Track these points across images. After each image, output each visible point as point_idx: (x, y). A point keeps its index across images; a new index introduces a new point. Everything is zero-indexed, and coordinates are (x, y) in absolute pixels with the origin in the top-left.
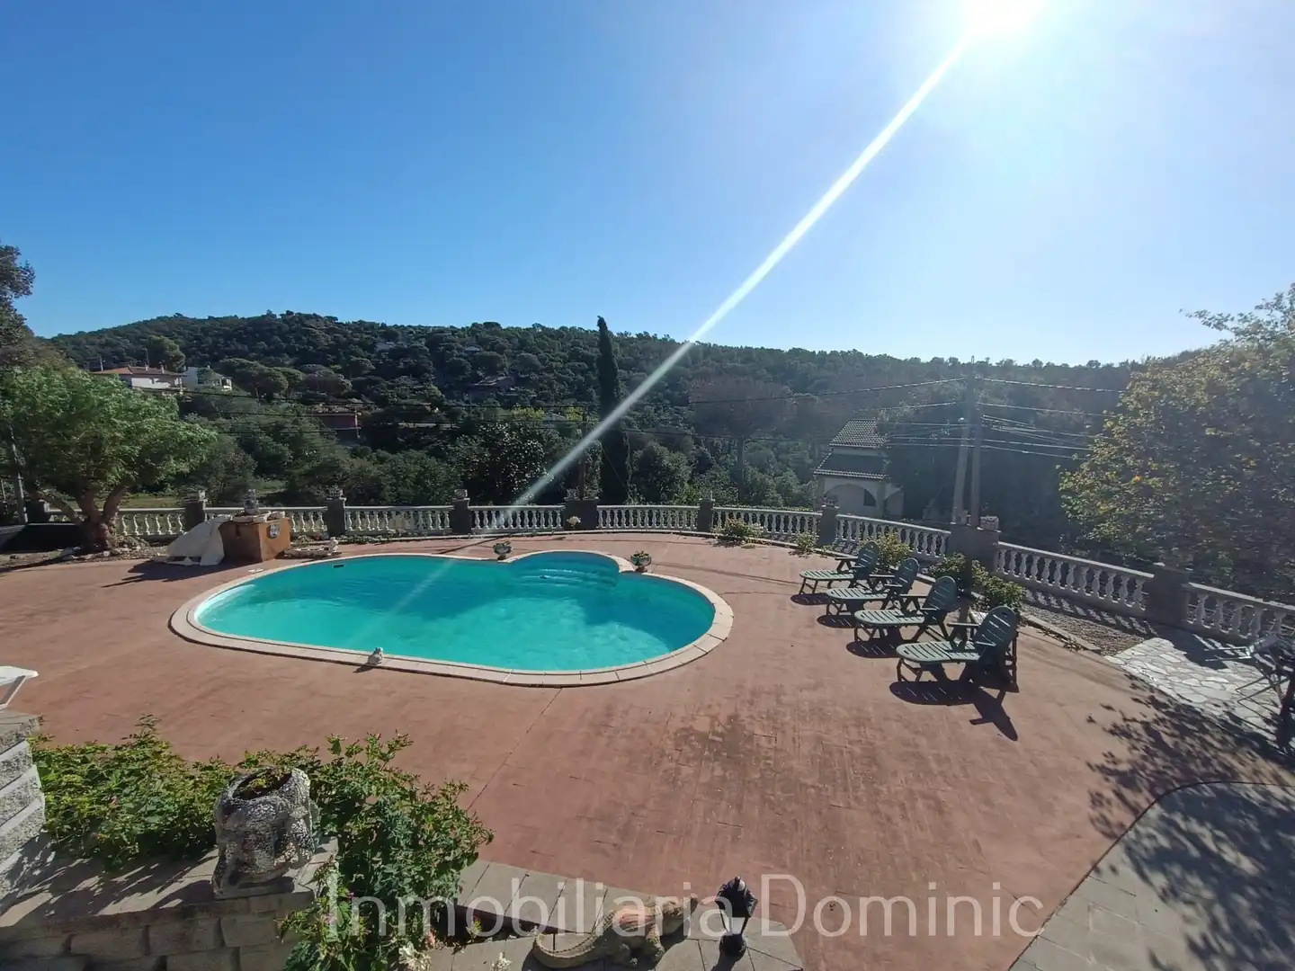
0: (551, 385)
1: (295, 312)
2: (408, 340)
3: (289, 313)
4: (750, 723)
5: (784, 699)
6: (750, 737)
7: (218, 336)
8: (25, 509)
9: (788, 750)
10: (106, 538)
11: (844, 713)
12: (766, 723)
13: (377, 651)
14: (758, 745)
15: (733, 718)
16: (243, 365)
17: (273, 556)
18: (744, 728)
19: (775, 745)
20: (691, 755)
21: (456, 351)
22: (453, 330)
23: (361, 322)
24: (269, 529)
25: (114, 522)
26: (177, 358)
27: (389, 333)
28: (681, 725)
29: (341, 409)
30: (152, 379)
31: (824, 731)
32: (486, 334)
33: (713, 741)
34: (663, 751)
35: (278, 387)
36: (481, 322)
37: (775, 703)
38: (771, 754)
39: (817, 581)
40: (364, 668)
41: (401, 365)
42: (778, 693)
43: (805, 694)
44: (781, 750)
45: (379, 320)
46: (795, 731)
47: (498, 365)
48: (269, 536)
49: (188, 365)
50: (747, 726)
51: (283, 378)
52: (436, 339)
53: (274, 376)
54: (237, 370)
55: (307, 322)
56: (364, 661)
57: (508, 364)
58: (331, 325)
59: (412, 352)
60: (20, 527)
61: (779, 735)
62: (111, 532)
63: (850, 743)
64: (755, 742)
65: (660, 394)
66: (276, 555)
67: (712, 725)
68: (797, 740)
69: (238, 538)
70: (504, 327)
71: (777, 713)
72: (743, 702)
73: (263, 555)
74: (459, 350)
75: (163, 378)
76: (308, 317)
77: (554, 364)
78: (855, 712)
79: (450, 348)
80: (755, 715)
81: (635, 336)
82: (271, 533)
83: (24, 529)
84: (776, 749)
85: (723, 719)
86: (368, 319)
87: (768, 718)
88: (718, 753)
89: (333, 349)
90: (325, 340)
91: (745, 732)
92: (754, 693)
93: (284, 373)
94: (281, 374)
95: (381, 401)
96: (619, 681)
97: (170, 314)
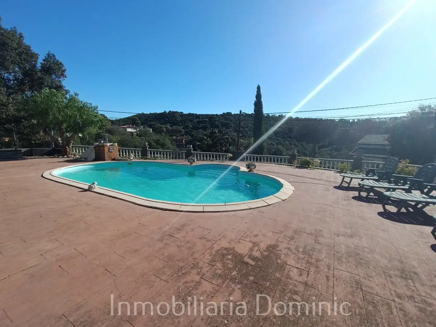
0: (247, 132)
1: (172, 111)
2: (203, 119)
3: (170, 111)
4: (286, 255)
5: (321, 240)
6: (282, 267)
7: (151, 118)
8: (53, 143)
9: (320, 287)
10: (67, 152)
11: (384, 262)
12: (301, 256)
13: (94, 183)
14: (288, 275)
15: (272, 248)
16: (154, 125)
17: (110, 159)
18: (278, 257)
19: (306, 279)
20: (219, 272)
21: (217, 122)
22: (217, 115)
23: (190, 113)
24: (109, 149)
25: (70, 147)
26: (139, 123)
27: (197, 116)
28: (226, 245)
29: (180, 138)
30: (132, 129)
31: (362, 275)
32: (227, 116)
33: (247, 263)
34: (198, 263)
35: (163, 131)
36: (225, 112)
37: (313, 242)
38: (301, 288)
39: (352, 178)
40: (85, 190)
41: (200, 126)
42: (317, 235)
43: (342, 239)
44: (312, 286)
45: (195, 113)
46: (329, 269)
47: (230, 126)
48: (109, 151)
49: (141, 125)
50: (283, 256)
51: (165, 128)
52: (211, 118)
53: (162, 128)
54: (152, 126)
55: (175, 114)
56: (86, 187)
57: (233, 125)
58: (181, 114)
59: (204, 122)
60: (51, 149)
61: (313, 269)
62: (69, 150)
63: (399, 296)
64: (286, 272)
65: (286, 136)
66: (112, 159)
67: (251, 250)
68: (331, 279)
69: (99, 151)
70: (233, 114)
71: (313, 249)
72: (285, 236)
73: (106, 158)
74: (218, 121)
75: (134, 129)
76: (175, 112)
77: (248, 125)
78: (396, 263)
79: (215, 121)
80: (293, 247)
81: (278, 116)
82: (110, 151)
83: (52, 149)
84: (306, 284)
85: (263, 246)
86: (191, 112)
87: (304, 252)
88: (246, 275)
89: (181, 121)
90: (179, 119)
91: (279, 261)
92: (296, 232)
93: (165, 127)
94: (164, 127)
95: (192, 136)
96: (203, 212)
97: (141, 113)
